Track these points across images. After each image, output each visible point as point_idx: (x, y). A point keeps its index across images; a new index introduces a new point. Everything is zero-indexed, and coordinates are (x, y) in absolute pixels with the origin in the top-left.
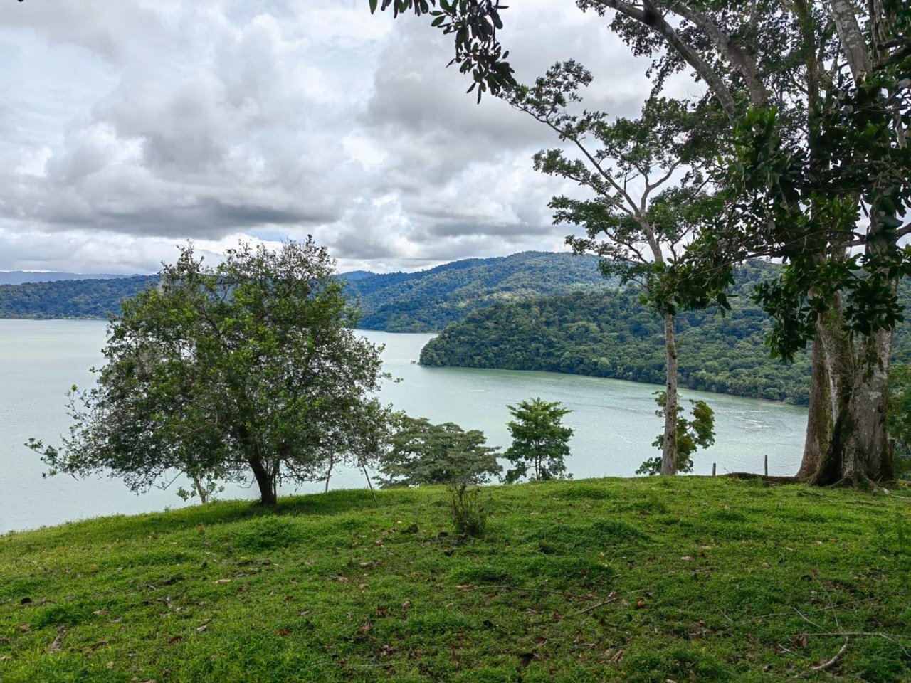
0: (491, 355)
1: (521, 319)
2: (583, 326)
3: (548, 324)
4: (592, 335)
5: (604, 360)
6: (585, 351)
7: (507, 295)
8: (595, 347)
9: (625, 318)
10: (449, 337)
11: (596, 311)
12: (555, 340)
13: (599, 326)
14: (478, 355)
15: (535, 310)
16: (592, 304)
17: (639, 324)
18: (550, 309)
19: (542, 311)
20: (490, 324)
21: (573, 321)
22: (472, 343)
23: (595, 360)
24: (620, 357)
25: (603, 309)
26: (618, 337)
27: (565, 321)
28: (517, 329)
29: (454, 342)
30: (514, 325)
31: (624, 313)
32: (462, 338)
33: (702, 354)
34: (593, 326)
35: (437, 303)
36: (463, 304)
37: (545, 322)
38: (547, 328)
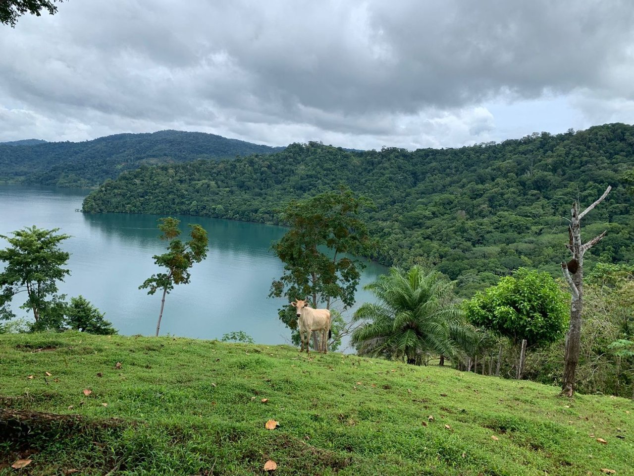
0: (138, 204)
1: (160, 178)
2: (206, 183)
3: (181, 181)
4: (211, 189)
5: (220, 206)
6: (207, 201)
7: (153, 161)
8: (214, 198)
9: (234, 178)
10: (106, 191)
11: (215, 173)
12: (186, 193)
13: (216, 183)
14: (128, 204)
15: (171, 171)
16: (213, 169)
17: (244, 182)
18: (182, 171)
19: (176, 172)
20: (138, 181)
21: (199, 180)
22: (124, 195)
23: (214, 206)
24: (230, 204)
25: (219, 172)
26: (230, 191)
27: (193, 179)
28: (158, 185)
29: (110, 194)
30: (155, 182)
31: (234, 175)
32: (116, 191)
33: (282, 202)
34: (213, 183)
35: (98, 166)
36: (119, 167)
37: (179, 180)
38: (181, 184)
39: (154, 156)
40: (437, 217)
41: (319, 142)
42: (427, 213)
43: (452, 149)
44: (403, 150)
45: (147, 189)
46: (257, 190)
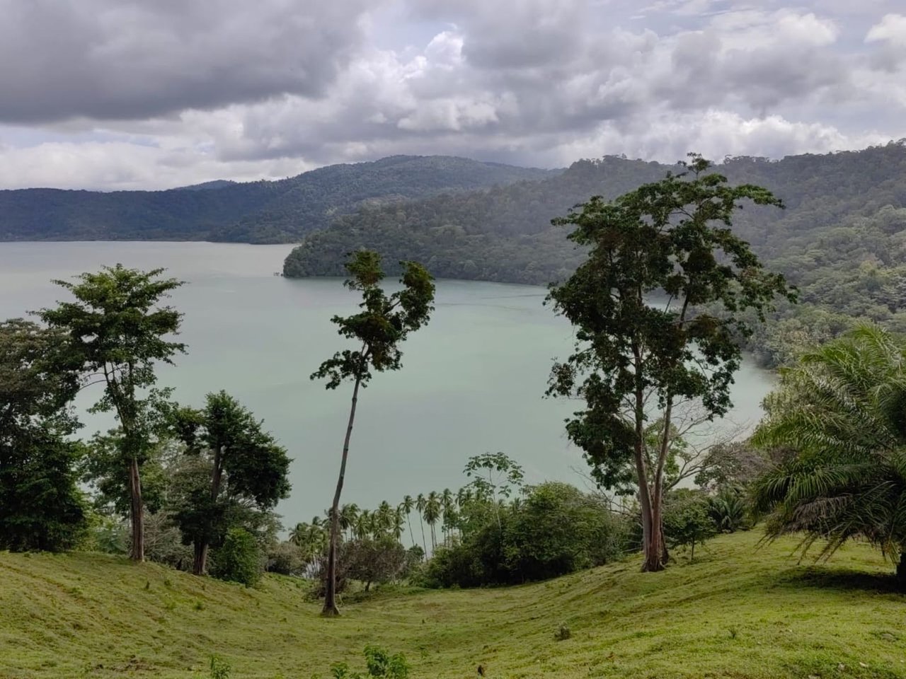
1: (387, 225)
2: (450, 229)
3: (415, 228)
4: (457, 238)
5: (470, 261)
6: (452, 254)
7: (376, 202)
8: (461, 250)
11: (462, 213)
12: (422, 244)
13: (465, 228)
15: (401, 214)
16: (458, 207)
17: (504, 225)
18: (416, 213)
19: (408, 215)
20: (355, 231)
21: (439, 225)
22: (337, 251)
23: (462, 263)
24: (485, 258)
25: (469, 211)
26: (484, 239)
27: (432, 224)
28: (383, 234)
29: (319, 250)
30: (379, 231)
31: (489, 214)
32: (327, 246)
33: (562, 251)
34: (459, 229)
35: (304, 212)
36: (330, 212)
37: (411, 227)
38: (414, 232)
39: (377, 195)
40: (824, 265)
41: (621, 156)
42: (806, 259)
43: (848, 152)
44: (760, 160)
45: (369, 241)
46: (523, 236)
